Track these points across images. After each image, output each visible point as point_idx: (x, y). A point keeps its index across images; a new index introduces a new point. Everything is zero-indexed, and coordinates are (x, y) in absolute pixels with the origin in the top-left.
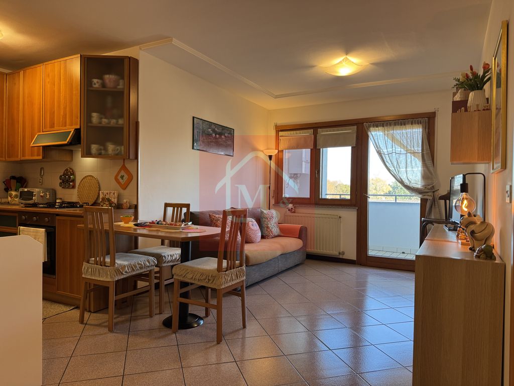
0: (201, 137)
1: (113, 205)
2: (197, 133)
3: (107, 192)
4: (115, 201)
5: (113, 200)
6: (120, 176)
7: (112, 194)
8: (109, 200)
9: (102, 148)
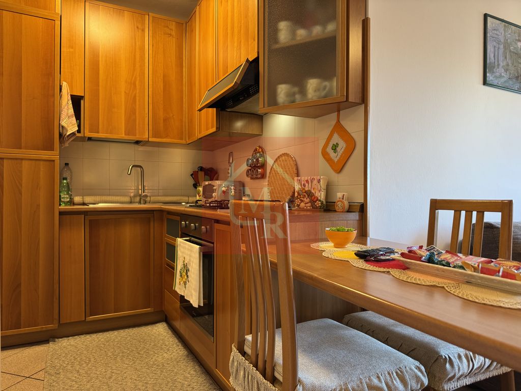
0: (501, 58)
1: (318, 204)
2: (492, 50)
3: (306, 179)
4: (321, 196)
5: (317, 194)
6: (331, 145)
7: (315, 182)
8: (309, 194)
9: (296, 89)
